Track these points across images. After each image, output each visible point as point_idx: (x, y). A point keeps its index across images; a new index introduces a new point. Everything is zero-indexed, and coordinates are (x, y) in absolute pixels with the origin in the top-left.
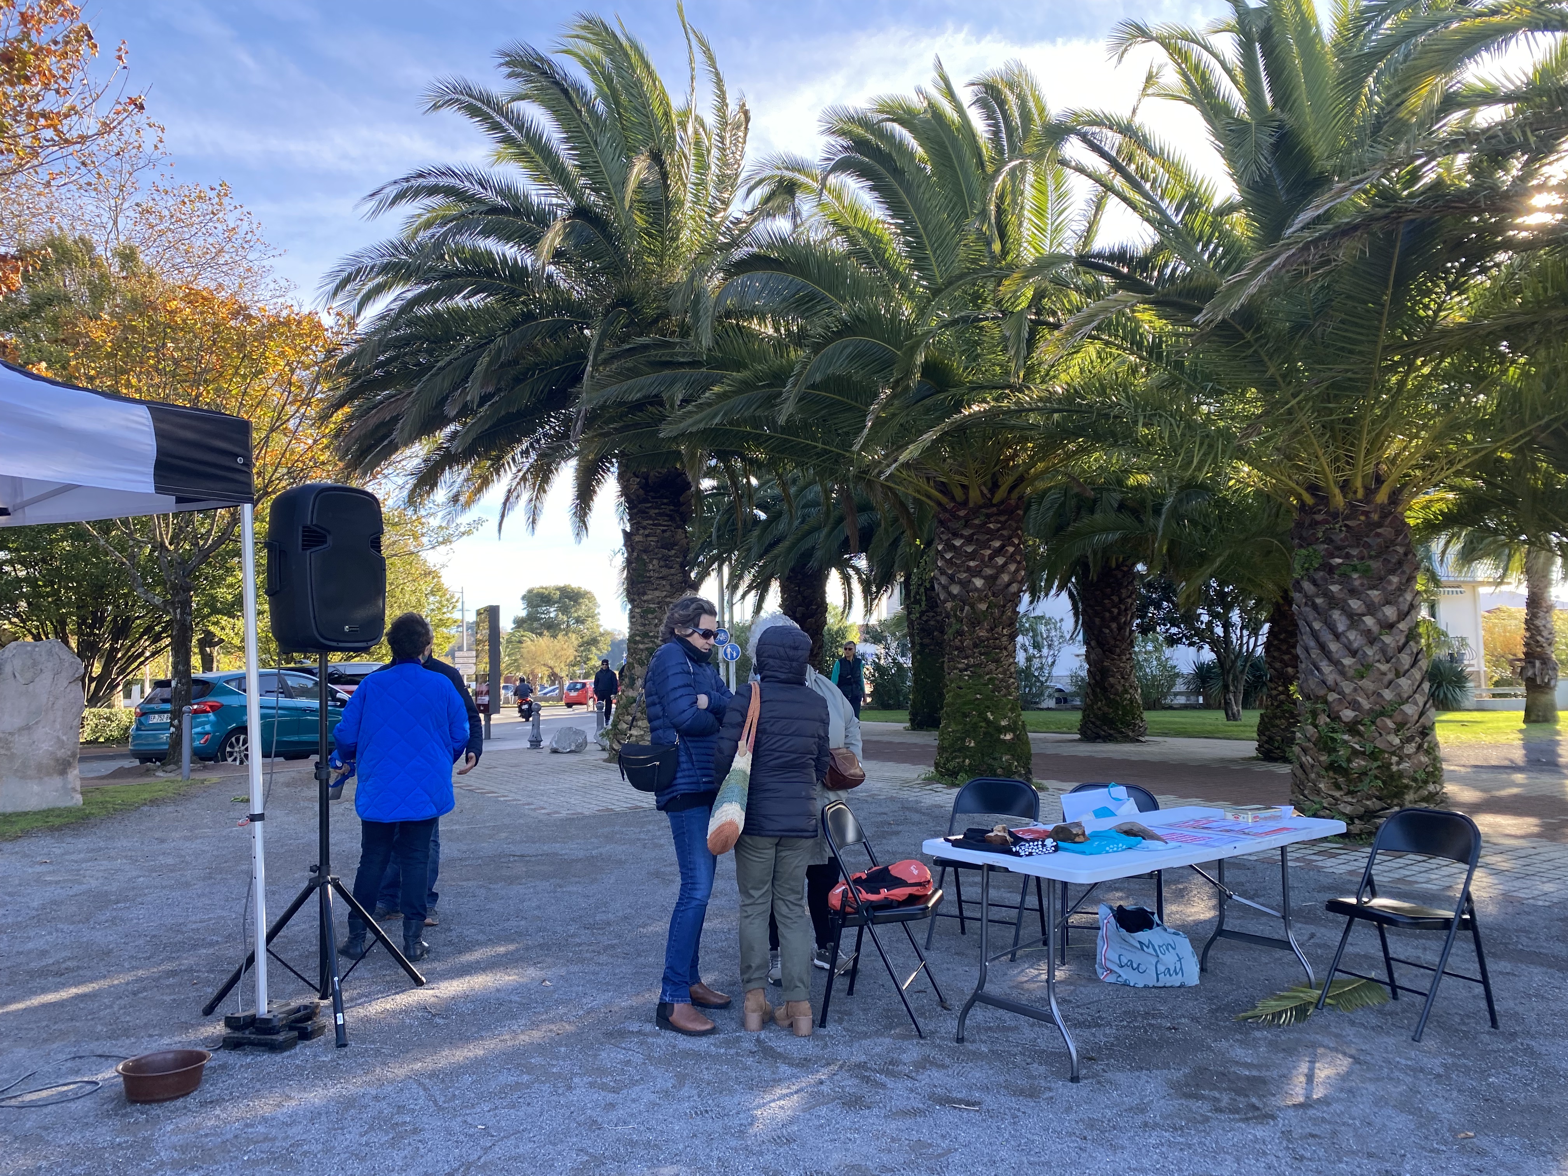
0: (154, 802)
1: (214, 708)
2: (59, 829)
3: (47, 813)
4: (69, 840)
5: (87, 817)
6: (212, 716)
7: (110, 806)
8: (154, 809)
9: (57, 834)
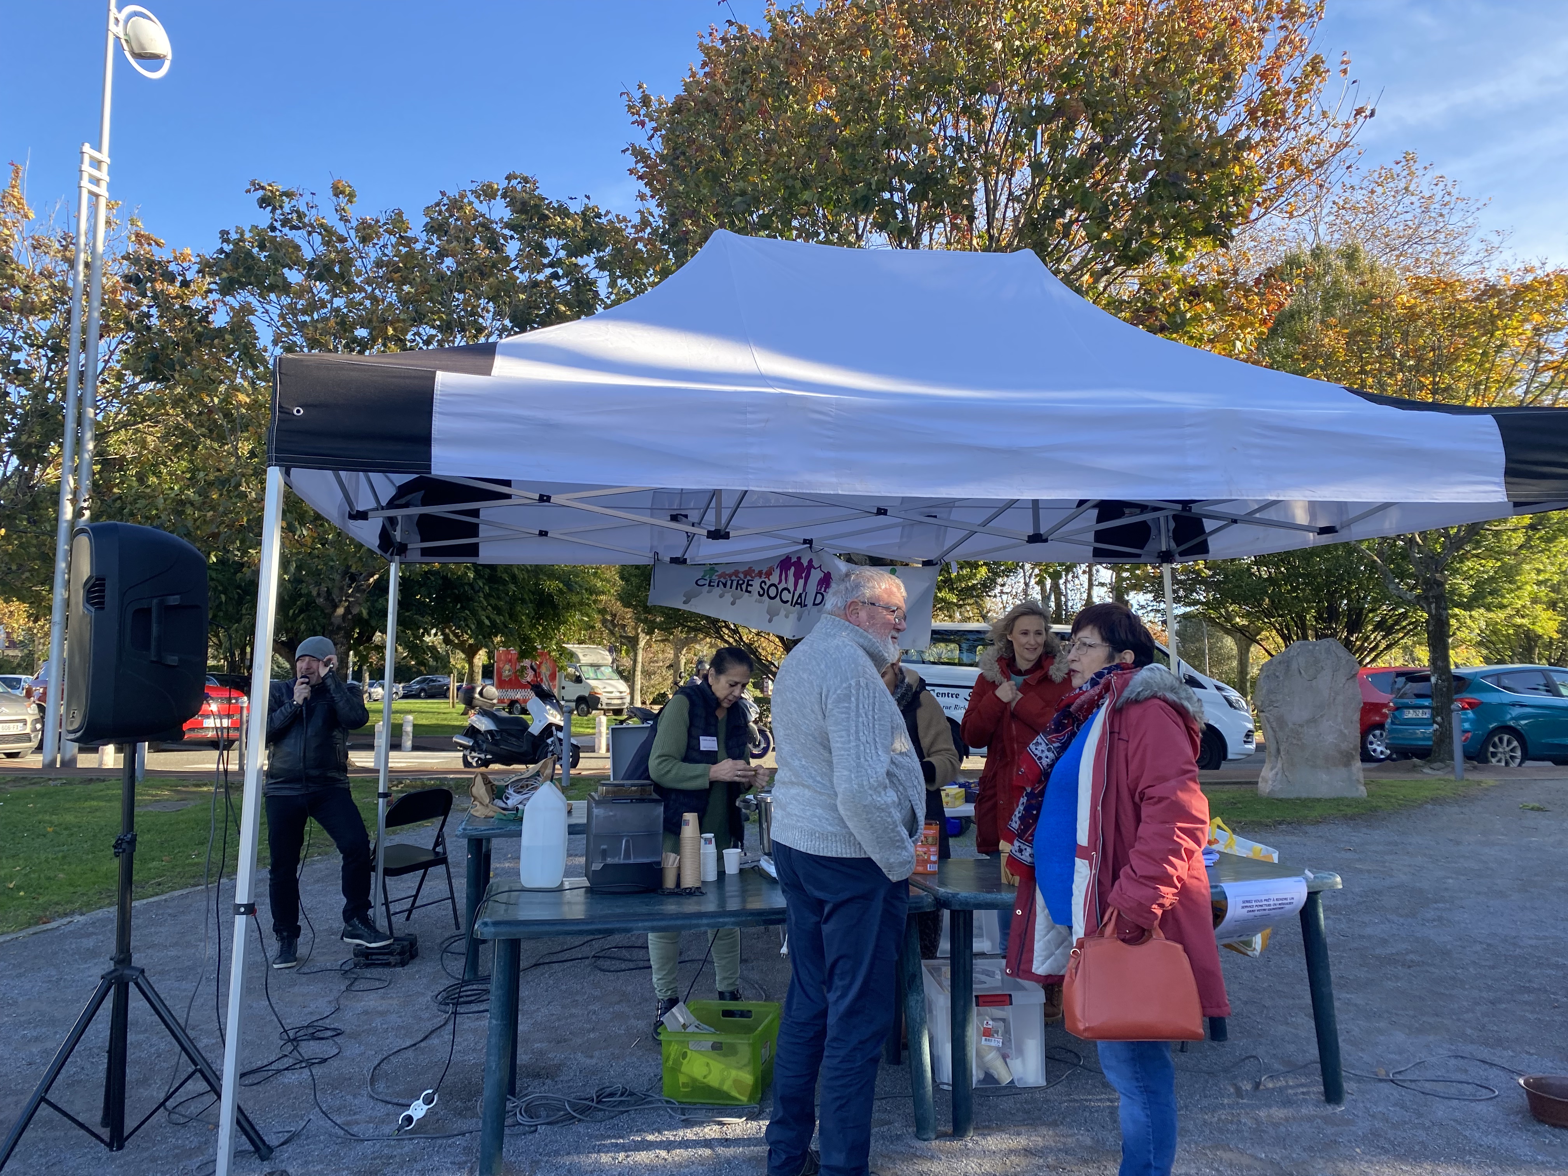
0: (1435, 801)
1: (1472, 705)
2: (1352, 818)
3: (1337, 802)
4: (1364, 830)
5: (1375, 809)
6: (1470, 714)
7: (1393, 800)
8: (1438, 808)
9: (1352, 823)
